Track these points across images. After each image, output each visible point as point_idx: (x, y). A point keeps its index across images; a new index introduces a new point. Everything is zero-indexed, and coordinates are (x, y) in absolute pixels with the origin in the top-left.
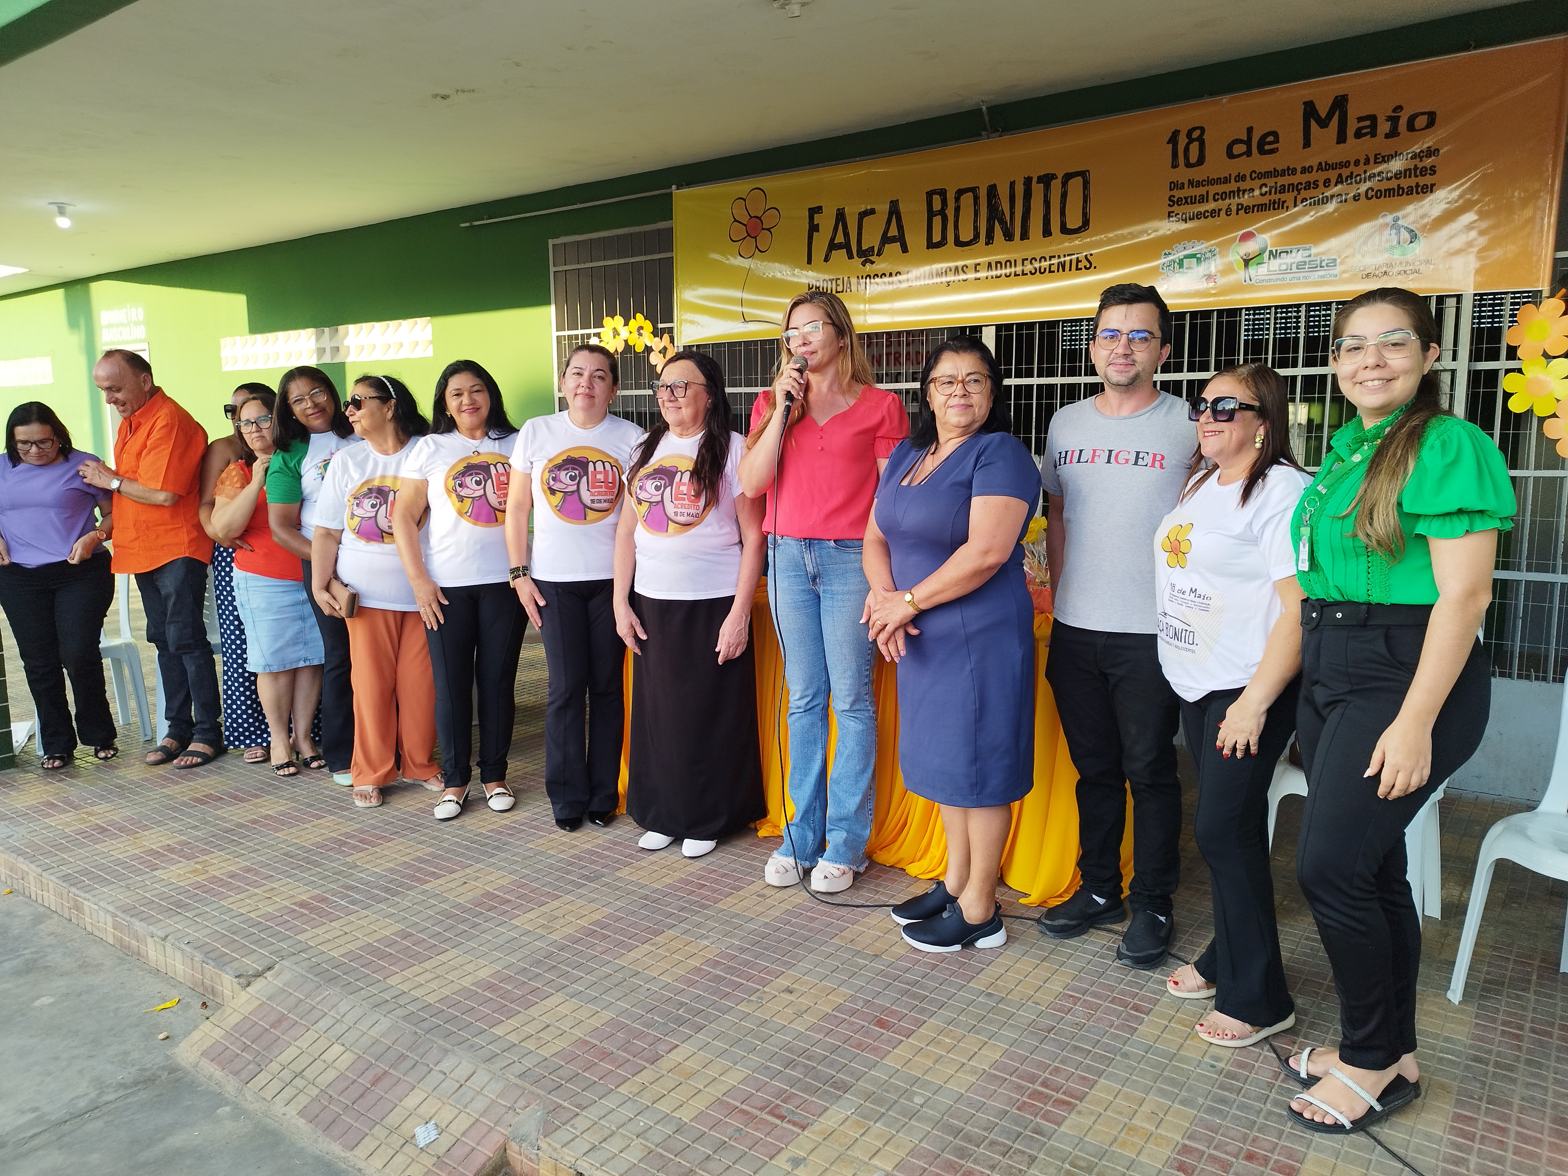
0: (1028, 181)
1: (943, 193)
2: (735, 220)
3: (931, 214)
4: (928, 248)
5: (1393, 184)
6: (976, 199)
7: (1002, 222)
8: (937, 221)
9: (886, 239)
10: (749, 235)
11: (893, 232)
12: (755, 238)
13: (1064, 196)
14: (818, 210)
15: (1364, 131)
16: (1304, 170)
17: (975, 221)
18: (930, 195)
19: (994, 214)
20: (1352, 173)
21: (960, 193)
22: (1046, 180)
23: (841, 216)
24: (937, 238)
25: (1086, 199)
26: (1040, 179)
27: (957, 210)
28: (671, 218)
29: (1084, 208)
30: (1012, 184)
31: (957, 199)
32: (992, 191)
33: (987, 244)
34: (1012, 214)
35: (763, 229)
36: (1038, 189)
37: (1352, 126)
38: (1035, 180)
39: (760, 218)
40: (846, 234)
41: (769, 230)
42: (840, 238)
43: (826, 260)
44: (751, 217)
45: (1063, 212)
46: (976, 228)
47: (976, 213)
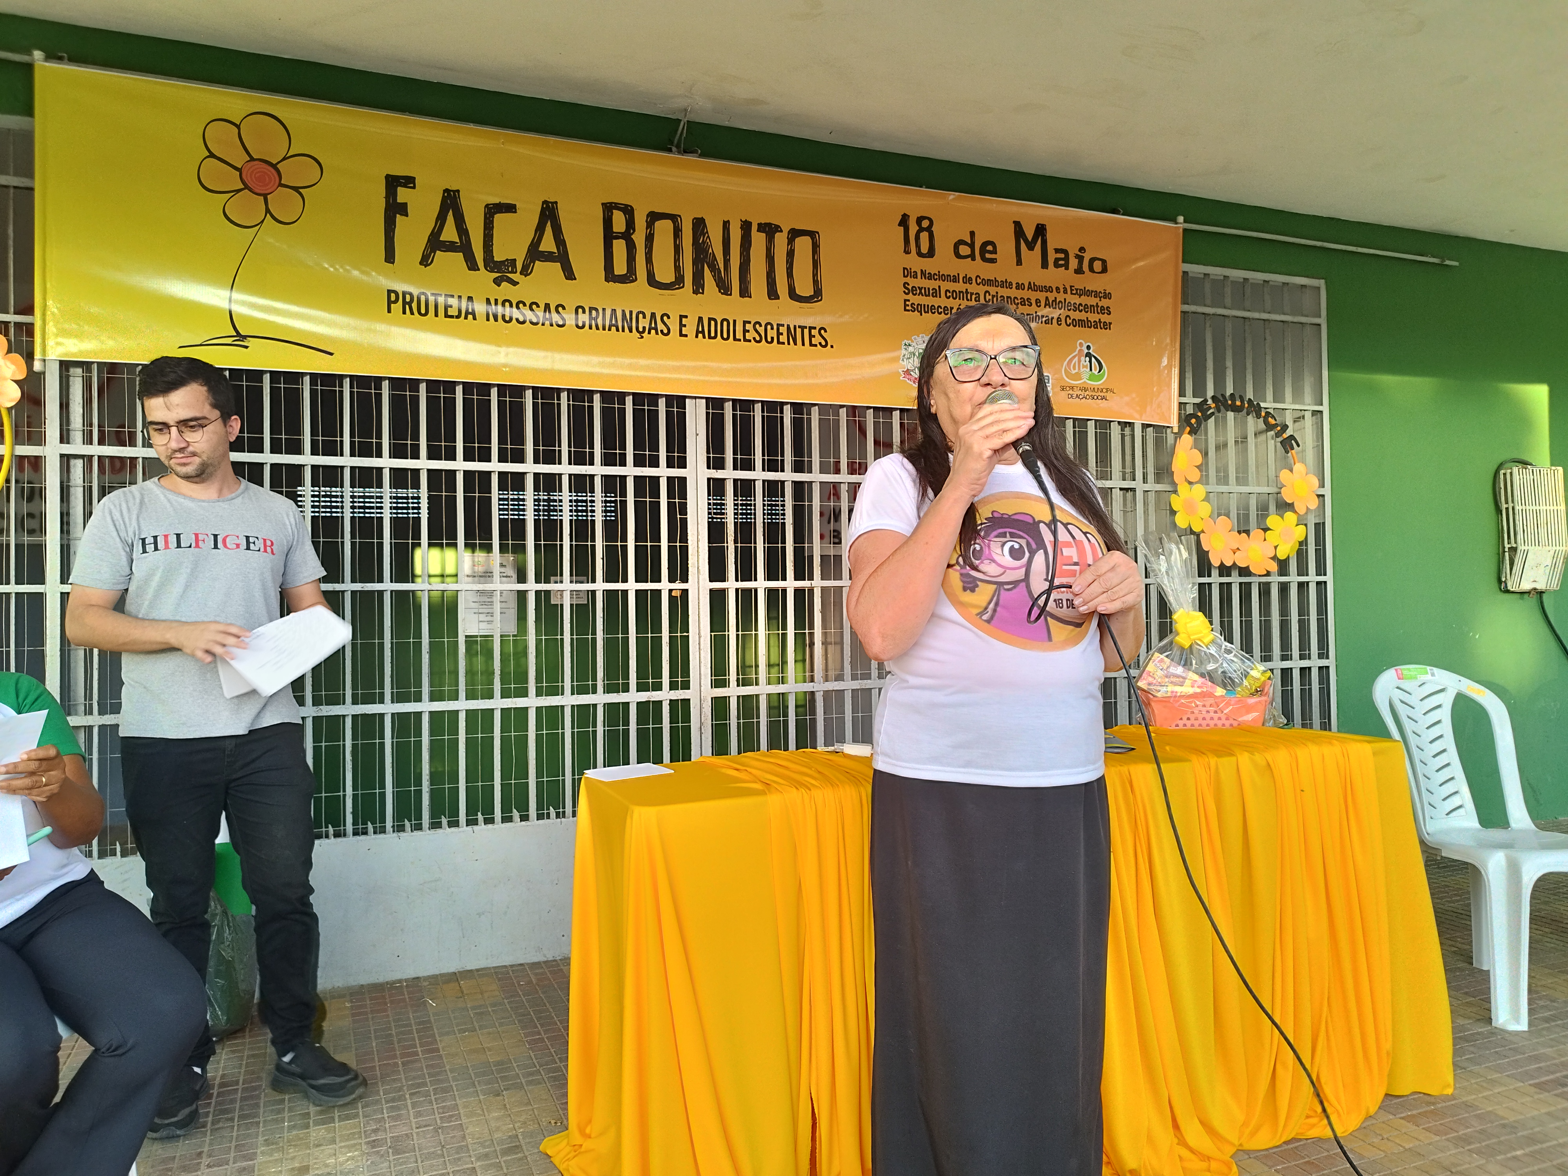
0: (746, 226)
1: (628, 211)
2: (212, 155)
3: (609, 236)
4: (607, 280)
5: (1083, 316)
6: (677, 232)
8: (619, 246)
9: (535, 254)
10: (246, 187)
11: (548, 244)
12: (265, 197)
13: (790, 254)
15: (1060, 262)
16: (1019, 286)
17: (676, 260)
18: (609, 208)
19: (703, 254)
20: (1056, 298)
21: (653, 217)
22: (769, 230)
23: (451, 201)
24: (620, 268)
25: (816, 264)
26: (762, 227)
27: (650, 239)
28: (28, 112)
29: (815, 275)
30: (726, 225)
31: (650, 225)
32: (699, 225)
33: (696, 292)
34: (727, 262)
35: (281, 185)
36: (758, 240)
37: (1052, 256)
38: (754, 228)
39: (274, 166)
40: (462, 231)
41: (296, 189)
42: (450, 235)
43: (425, 261)
44: (252, 159)
45: (790, 275)
46: (677, 268)
47: (678, 249)
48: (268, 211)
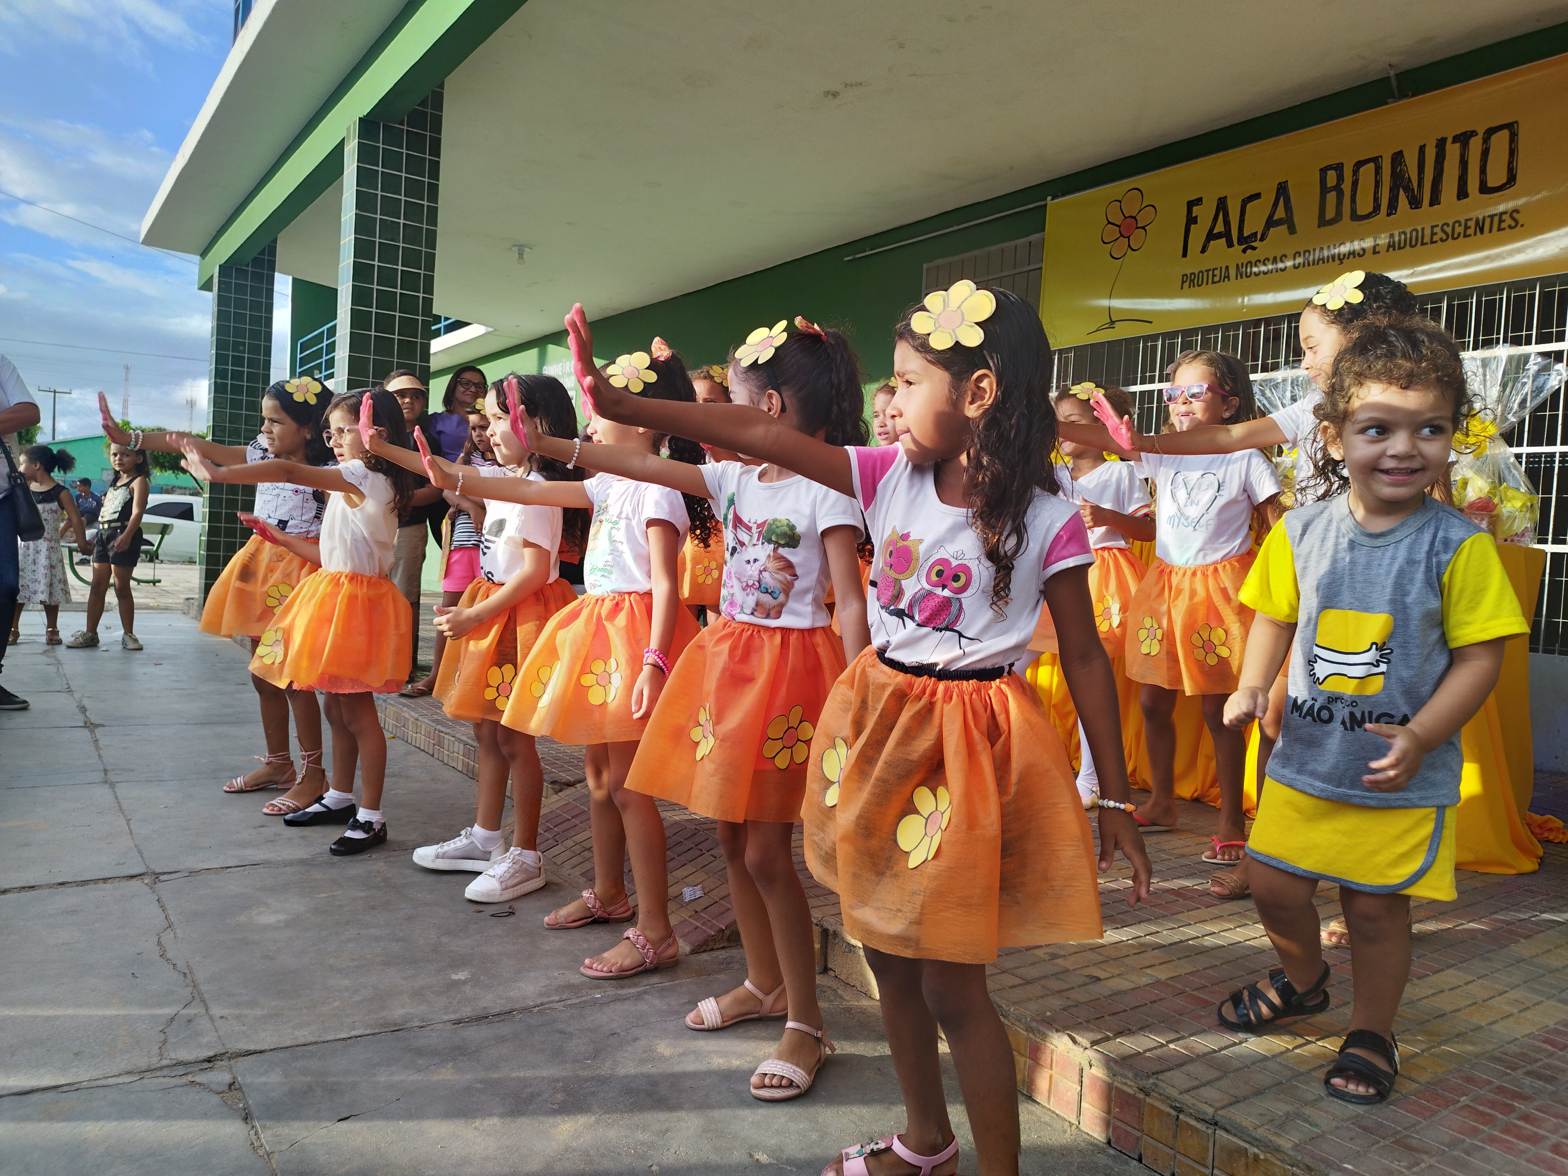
0: (1441, 144)
1: (1339, 168)
2: (1109, 223)
3: (1324, 191)
4: (1319, 226)
6: (1378, 170)
7: (1408, 190)
8: (1332, 197)
9: (1271, 223)
10: (1122, 235)
11: (1280, 213)
12: (1129, 237)
13: (1485, 153)
14: (1199, 201)
17: (1376, 193)
18: (1323, 171)
19: (1399, 180)
21: (1359, 164)
22: (1463, 139)
23: (1222, 204)
24: (1330, 214)
25: (1513, 153)
26: (1456, 139)
27: (1355, 184)
28: (1043, 229)
29: (1510, 162)
30: (1422, 149)
31: (1355, 172)
32: (1398, 158)
33: (1388, 215)
34: (1421, 180)
35: (1138, 228)
38: (1449, 141)
39: (1134, 218)
40: (1227, 223)
41: (1143, 228)
42: (1220, 228)
43: (1203, 251)
44: (1126, 218)
45: (1483, 171)
46: (1376, 200)
47: (1377, 184)
48: (1129, 246)
